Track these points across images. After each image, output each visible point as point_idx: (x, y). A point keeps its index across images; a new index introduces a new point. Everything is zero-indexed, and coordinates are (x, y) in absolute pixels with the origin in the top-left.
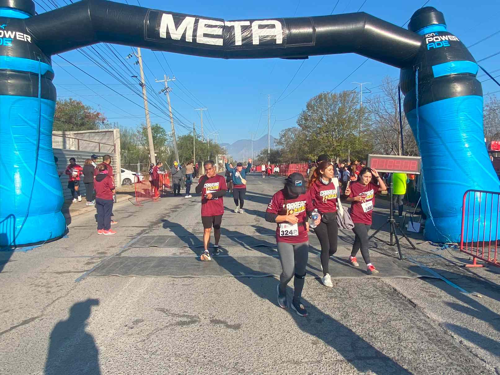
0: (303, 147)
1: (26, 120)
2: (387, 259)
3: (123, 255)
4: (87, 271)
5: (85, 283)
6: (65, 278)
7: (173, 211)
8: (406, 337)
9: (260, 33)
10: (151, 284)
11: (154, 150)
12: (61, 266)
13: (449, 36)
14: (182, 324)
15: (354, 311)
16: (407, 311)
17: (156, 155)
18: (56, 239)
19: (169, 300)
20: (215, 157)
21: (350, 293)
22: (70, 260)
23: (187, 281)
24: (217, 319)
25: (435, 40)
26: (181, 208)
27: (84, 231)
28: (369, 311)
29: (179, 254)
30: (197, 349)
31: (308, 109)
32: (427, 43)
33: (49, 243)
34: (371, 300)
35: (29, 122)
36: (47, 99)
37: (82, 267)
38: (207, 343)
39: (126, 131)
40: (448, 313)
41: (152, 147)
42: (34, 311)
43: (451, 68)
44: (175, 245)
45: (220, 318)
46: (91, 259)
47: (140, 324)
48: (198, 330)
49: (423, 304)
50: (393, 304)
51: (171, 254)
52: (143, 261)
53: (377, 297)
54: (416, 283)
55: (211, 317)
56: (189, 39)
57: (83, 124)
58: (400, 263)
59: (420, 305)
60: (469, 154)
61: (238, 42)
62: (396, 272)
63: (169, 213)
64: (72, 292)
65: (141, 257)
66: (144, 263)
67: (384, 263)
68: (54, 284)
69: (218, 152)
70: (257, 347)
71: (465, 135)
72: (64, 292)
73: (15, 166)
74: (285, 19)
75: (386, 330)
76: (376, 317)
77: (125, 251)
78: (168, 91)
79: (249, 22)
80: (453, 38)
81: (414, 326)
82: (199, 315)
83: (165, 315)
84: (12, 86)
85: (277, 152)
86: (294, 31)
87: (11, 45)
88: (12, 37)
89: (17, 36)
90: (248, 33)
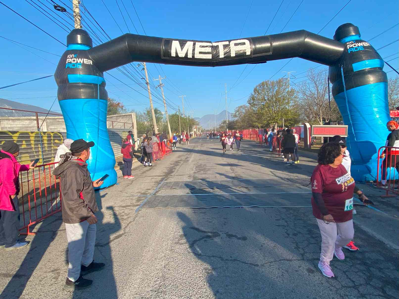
3: (157, 194)
4: (140, 205)
5: (142, 212)
6: (128, 210)
9: (236, 48)
11: (157, 125)
12: (123, 202)
13: (363, 43)
14: (209, 237)
17: (158, 128)
22: (127, 199)
24: (230, 234)
25: (354, 46)
26: (180, 163)
32: (348, 48)
33: (109, 188)
35: (94, 115)
36: (103, 99)
37: (136, 203)
41: (155, 123)
43: (365, 64)
45: (232, 233)
55: (226, 232)
56: (190, 56)
60: (380, 122)
61: (222, 56)
63: (174, 167)
64: (136, 218)
65: (169, 196)
66: (172, 199)
68: (123, 214)
71: (376, 109)
72: (132, 218)
74: (251, 38)
77: (157, 192)
78: (162, 86)
79: (228, 42)
80: (366, 44)
83: (197, 232)
84: (83, 93)
85: (233, 122)
86: (258, 46)
87: (81, 67)
88: (82, 62)
89: (85, 61)
90: (228, 49)
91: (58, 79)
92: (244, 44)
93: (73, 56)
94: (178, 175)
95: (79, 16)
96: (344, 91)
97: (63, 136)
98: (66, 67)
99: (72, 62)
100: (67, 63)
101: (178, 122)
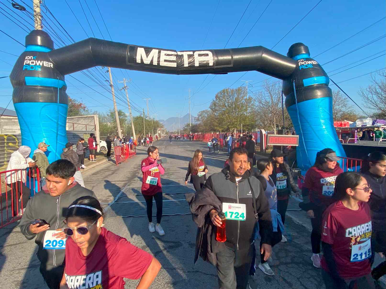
3: (119, 202)
9: (200, 59)
11: (121, 127)
13: (312, 61)
17: (122, 131)
20: (156, 130)
24: (192, 243)
25: (304, 64)
31: (217, 99)
32: (300, 65)
35: (53, 119)
43: (314, 80)
55: (188, 242)
56: (155, 63)
61: (186, 65)
69: (158, 127)
71: (323, 121)
74: (214, 50)
78: (126, 88)
79: (192, 52)
80: (315, 63)
82: (181, 241)
85: (196, 126)
86: (221, 58)
87: (41, 70)
88: (41, 64)
89: (44, 64)
90: (192, 60)
91: (14, 81)
92: (207, 55)
93: (32, 58)
95: (40, 16)
96: (295, 103)
97: (18, 139)
99: (30, 64)
100: (25, 64)
101: (143, 125)
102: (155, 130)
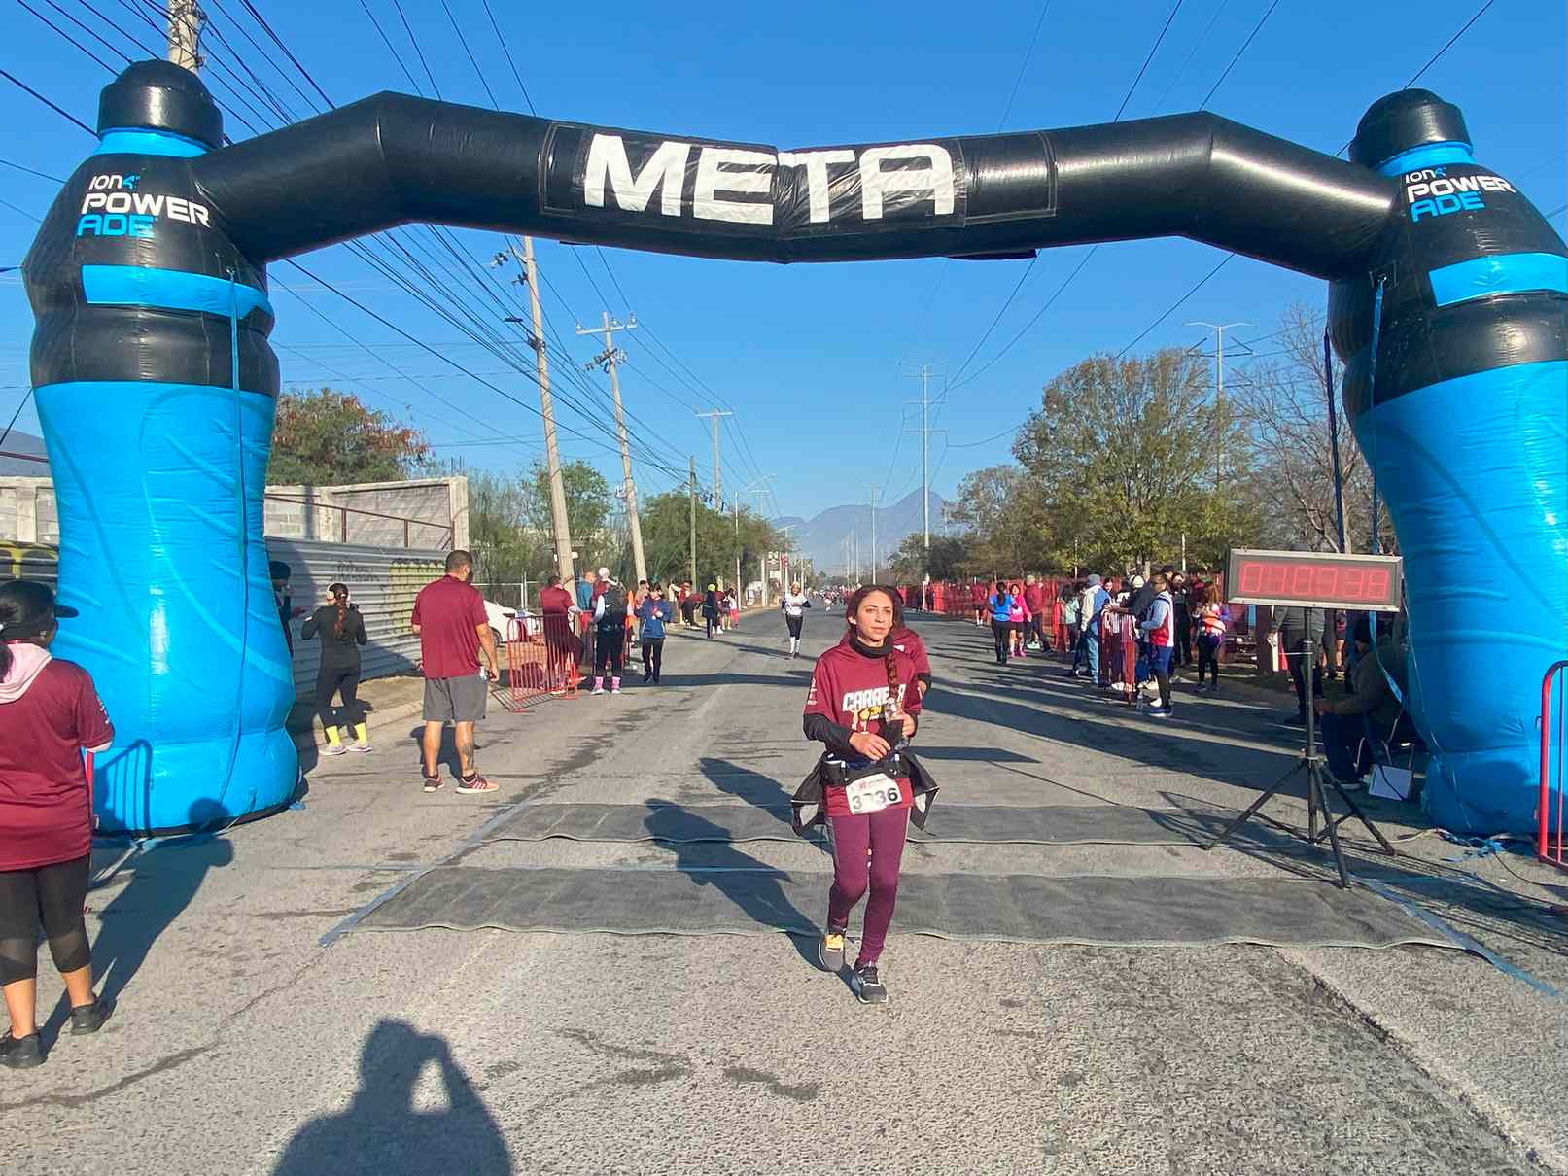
0: (1033, 526)
1: (188, 453)
2: (1299, 887)
3: (465, 863)
4: (355, 910)
5: (350, 946)
6: (288, 932)
7: (624, 729)
8: (1350, 1135)
9: (886, 183)
10: (548, 954)
11: (572, 539)
12: (280, 894)
13: (1481, 178)
14: (637, 1078)
15: (1184, 1050)
16: (1356, 1052)
17: (575, 555)
18: (268, 811)
19: (599, 1003)
20: (755, 560)
21: (1172, 993)
22: (306, 876)
23: (658, 947)
24: (746, 1066)
25: (1435, 192)
27: (353, 787)
28: (1233, 1052)
29: (637, 862)
30: (678, 1160)
31: (1049, 409)
32: (1412, 200)
33: (248, 826)
34: (1241, 1016)
35: (198, 460)
36: (254, 390)
37: (342, 899)
38: (713, 1141)
39: (487, 483)
40: (1492, 1061)
41: (563, 532)
42: (195, 1030)
43: (1489, 275)
44: (623, 833)
45: (753, 1063)
46: (371, 873)
47: (509, 1076)
48: (685, 1100)
49: (1411, 1030)
50: (1311, 1029)
51: (612, 860)
52: (526, 884)
53: (1263, 1005)
54: (1390, 963)
55: (728, 1058)
56: (671, 206)
57: (360, 465)
58: (1342, 899)
59: (1401, 1035)
60: (1560, 545)
61: (821, 212)
62: (1325, 930)
63: (611, 735)
64: (310, 973)
65: (520, 870)
66: (527, 889)
67: (1288, 899)
68: (256, 950)
69: (766, 547)
70: (868, 1157)
71: (1541, 485)
72: (286, 974)
73: (154, 591)
74: (961, 141)
75: (1287, 1113)
76: (1256, 1071)
77: (475, 849)
78: (613, 360)
79: (852, 152)
80: (1496, 184)
81: (1378, 1100)
82: (691, 1053)
83: (585, 1051)
84: (152, 352)
86: (991, 175)
87: (151, 235)
88: (156, 211)
89: (171, 209)
90: (848, 186)
91: (36, 287)
92: (925, 163)
93: (116, 181)
94: (610, 776)
95: (194, 13)
98: (80, 233)
99: (109, 208)
100: (84, 210)
101: (687, 533)
102: (752, 564)
